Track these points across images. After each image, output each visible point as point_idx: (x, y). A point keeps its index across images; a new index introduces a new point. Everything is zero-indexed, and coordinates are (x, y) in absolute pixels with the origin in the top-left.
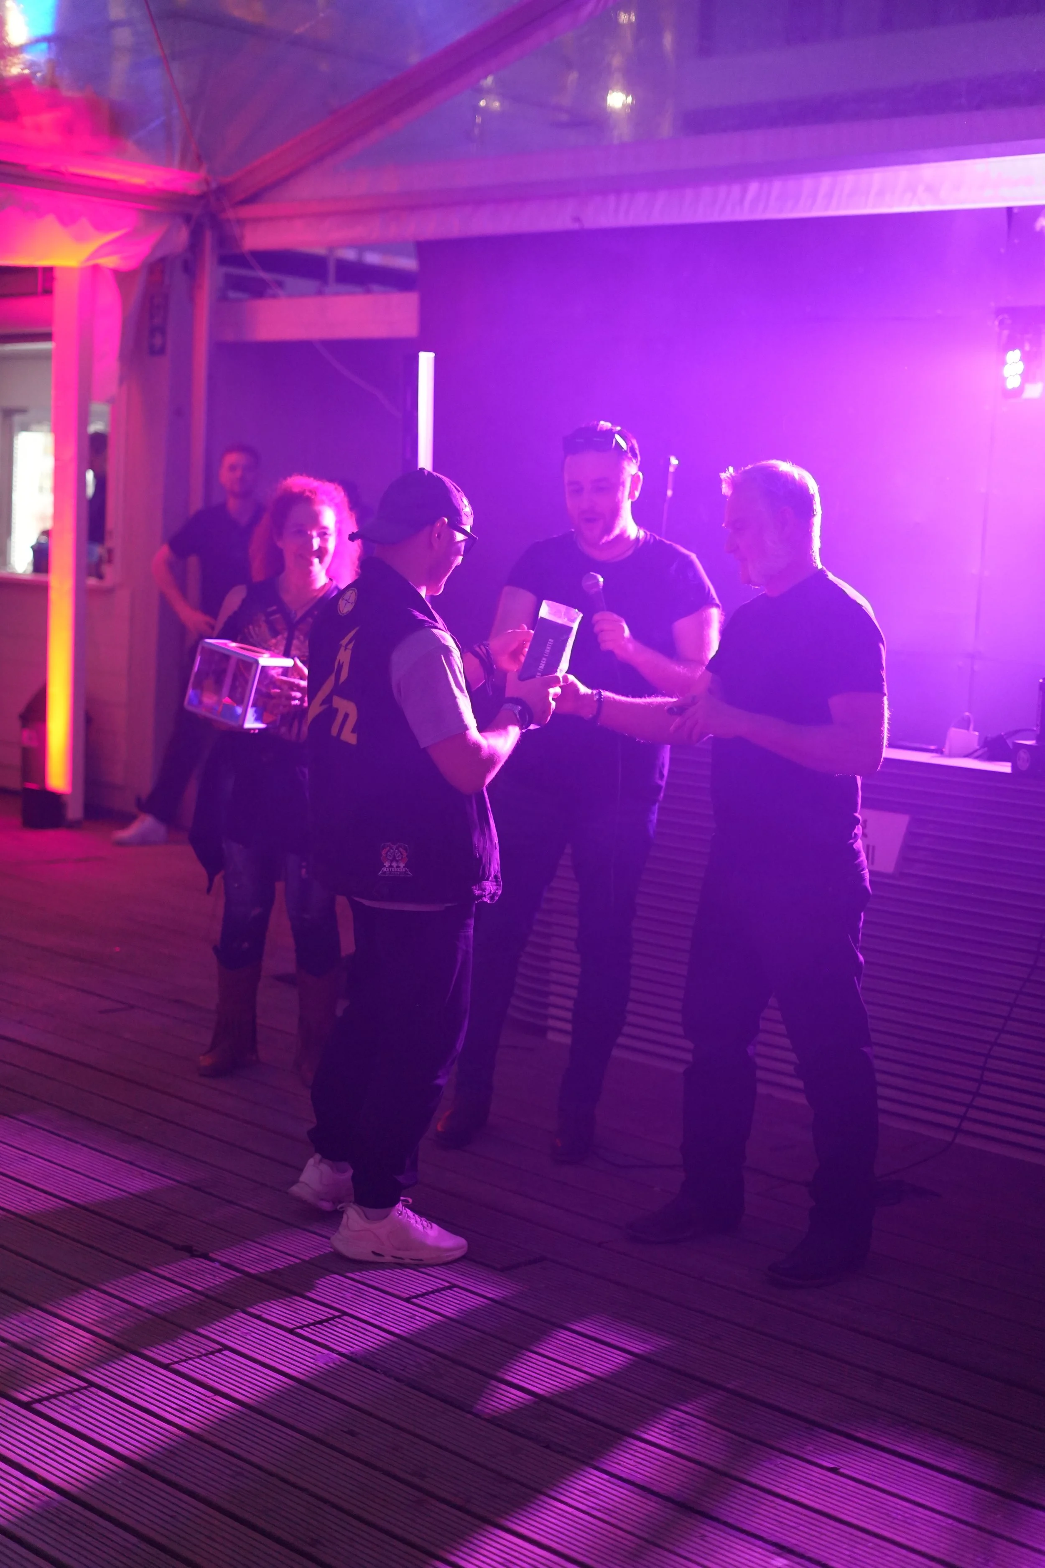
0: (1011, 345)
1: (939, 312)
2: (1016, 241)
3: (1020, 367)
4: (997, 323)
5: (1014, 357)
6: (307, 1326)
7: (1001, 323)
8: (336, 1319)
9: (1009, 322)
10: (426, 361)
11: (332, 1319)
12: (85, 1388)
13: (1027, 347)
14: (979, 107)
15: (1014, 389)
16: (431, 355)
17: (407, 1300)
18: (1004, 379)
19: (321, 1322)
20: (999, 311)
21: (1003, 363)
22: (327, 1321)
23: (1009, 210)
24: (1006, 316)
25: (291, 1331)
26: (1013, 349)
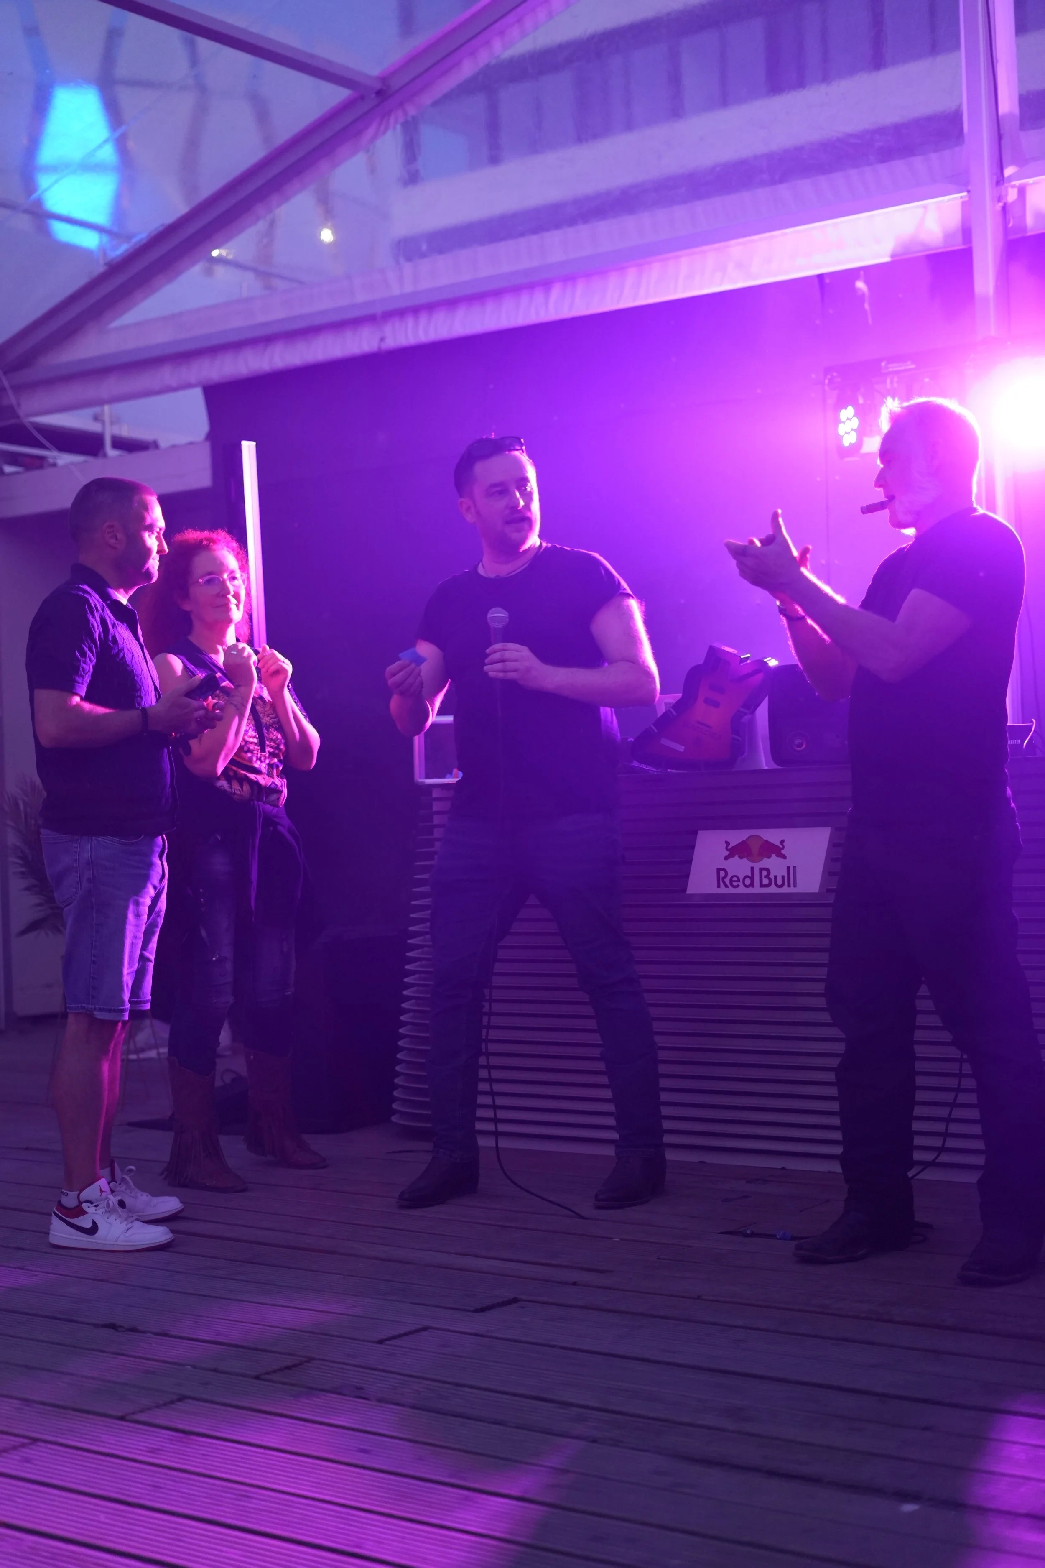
0: (841, 404)
1: (759, 391)
2: (831, 311)
3: (855, 423)
4: (827, 381)
5: (847, 413)
6: (275, 1371)
7: (831, 381)
8: (306, 1364)
9: (839, 380)
10: (248, 449)
11: (301, 1364)
12: (31, 1444)
13: (861, 401)
14: (781, 181)
15: (851, 444)
16: (253, 444)
17: (381, 1342)
18: (839, 438)
19: (288, 1368)
20: (827, 371)
21: (838, 421)
22: (295, 1366)
23: (820, 277)
24: (835, 374)
25: (257, 1378)
26: (845, 407)
